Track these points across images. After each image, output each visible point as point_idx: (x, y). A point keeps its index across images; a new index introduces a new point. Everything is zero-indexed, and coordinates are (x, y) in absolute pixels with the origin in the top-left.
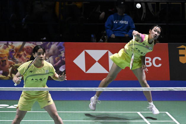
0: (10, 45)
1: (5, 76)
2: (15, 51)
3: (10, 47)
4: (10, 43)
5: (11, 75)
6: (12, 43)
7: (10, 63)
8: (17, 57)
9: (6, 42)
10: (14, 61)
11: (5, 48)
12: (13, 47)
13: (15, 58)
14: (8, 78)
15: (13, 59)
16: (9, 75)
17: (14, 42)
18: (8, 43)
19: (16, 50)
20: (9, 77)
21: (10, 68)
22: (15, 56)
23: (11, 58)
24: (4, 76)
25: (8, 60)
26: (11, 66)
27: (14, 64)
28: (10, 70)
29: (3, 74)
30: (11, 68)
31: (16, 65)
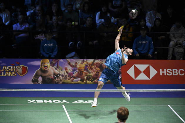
0: (86, 62)
1: (82, 81)
2: (88, 65)
3: (85, 63)
4: (85, 60)
5: (86, 81)
6: (87, 60)
7: (85, 74)
8: (90, 69)
9: (83, 60)
10: (88, 72)
11: (82, 63)
12: (87, 63)
13: (89, 70)
14: (84, 83)
15: (87, 71)
16: (85, 81)
17: (88, 60)
18: (84, 60)
19: (90, 65)
20: (85, 82)
21: (85, 76)
22: (89, 69)
23: (86, 70)
24: (82, 82)
25: (84, 71)
26: (86, 75)
27: (88, 74)
28: (85, 78)
29: (81, 80)
30: (86, 76)
31: (89, 74)
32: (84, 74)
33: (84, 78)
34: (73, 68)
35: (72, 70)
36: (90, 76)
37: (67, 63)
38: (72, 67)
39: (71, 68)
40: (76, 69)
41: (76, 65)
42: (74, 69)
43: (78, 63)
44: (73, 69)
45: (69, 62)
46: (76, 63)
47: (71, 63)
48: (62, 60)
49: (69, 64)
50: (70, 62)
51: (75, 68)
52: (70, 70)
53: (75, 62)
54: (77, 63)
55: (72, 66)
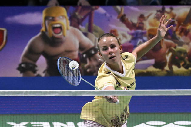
0: (168, 13)
1: (160, 68)
2: (176, 23)
3: (167, 17)
4: (167, 9)
5: (170, 67)
6: (172, 9)
7: (169, 46)
8: (180, 34)
9: (160, 8)
10: (175, 42)
11: (158, 18)
12: (173, 16)
13: (178, 36)
14: (165, 73)
15: (174, 38)
16: (167, 68)
17: (175, 8)
18: (163, 9)
19: (180, 21)
20: (167, 71)
21: (168, 54)
22: (177, 33)
23: (169, 37)
24: (158, 70)
25: (165, 40)
26: (171, 51)
27: (175, 47)
28: (168, 58)
29: (156, 65)
30: (170, 54)
31: (179, 48)
32: (164, 46)
33: (165, 59)
34: (133, 31)
35: (129, 38)
36: (180, 52)
37: (115, 17)
38: (131, 29)
39: (128, 30)
40: (143, 34)
41: (143, 24)
42: (137, 34)
43: (148, 17)
44: (132, 34)
45: (123, 13)
46: (142, 17)
47: (127, 17)
48: (101, 10)
49: (123, 19)
50: (125, 15)
51: (140, 31)
52: (124, 36)
53: (139, 15)
54: (146, 16)
55: (131, 26)
